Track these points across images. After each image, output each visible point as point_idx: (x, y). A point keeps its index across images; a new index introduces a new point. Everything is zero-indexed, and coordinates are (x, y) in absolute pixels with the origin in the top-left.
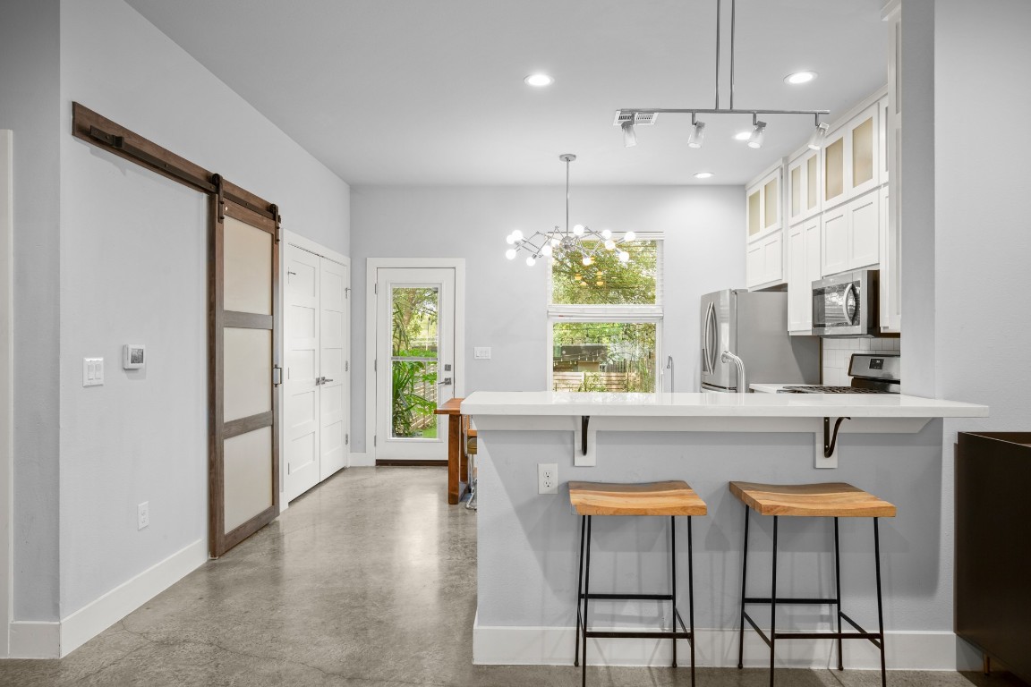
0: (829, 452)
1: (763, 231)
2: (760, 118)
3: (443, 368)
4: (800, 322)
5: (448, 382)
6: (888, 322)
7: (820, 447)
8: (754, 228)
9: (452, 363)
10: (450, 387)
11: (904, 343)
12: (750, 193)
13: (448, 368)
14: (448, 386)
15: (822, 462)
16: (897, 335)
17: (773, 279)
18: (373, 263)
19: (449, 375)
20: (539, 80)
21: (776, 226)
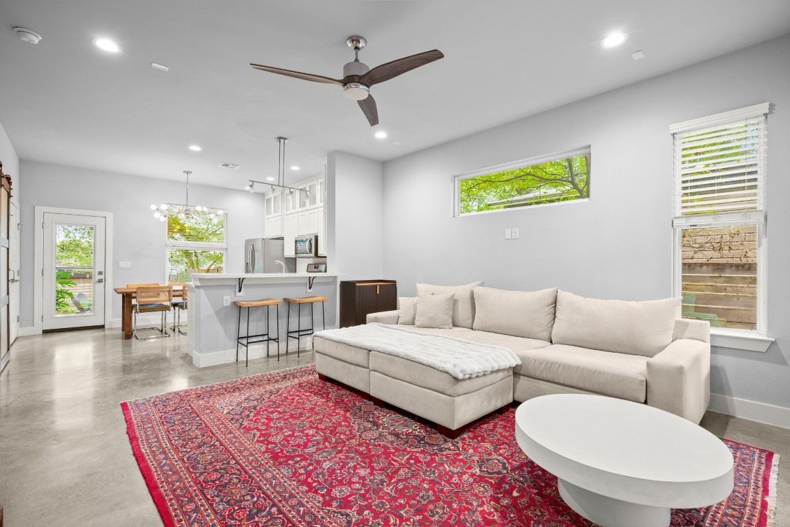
0: (310, 288)
1: (273, 214)
2: (292, 190)
3: (97, 273)
4: (290, 252)
5: (100, 281)
6: (321, 252)
7: (308, 286)
8: (268, 212)
9: (102, 270)
10: (102, 284)
11: (328, 260)
12: (266, 198)
13: (100, 273)
14: (101, 283)
15: (309, 291)
16: (326, 257)
17: (278, 235)
18: (39, 210)
19: (102, 277)
20: (195, 148)
21: (279, 214)
